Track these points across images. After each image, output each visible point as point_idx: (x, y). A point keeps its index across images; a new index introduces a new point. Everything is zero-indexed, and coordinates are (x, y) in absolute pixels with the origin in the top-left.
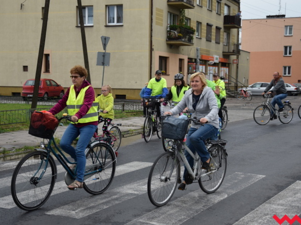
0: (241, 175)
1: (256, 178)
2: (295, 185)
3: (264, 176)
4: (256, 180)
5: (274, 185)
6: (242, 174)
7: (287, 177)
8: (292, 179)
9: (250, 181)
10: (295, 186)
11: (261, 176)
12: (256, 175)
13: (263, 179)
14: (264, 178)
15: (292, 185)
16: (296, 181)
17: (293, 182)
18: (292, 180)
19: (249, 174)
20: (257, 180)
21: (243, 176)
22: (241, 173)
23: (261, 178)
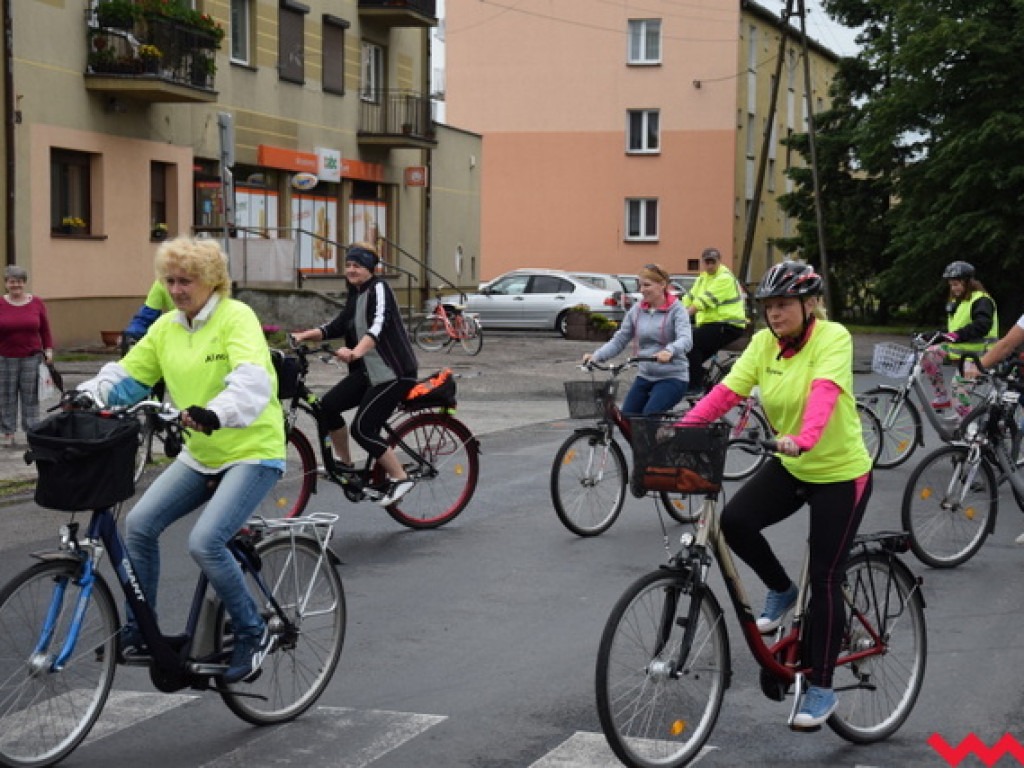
0: (338, 718)
1: (398, 731)
2: (564, 754)
3: (440, 718)
4: (399, 740)
5: (469, 762)
6: (346, 715)
7: (538, 716)
8: (556, 725)
9: (369, 750)
10: (559, 759)
11: (425, 718)
12: (405, 714)
13: (434, 733)
14: (438, 725)
15: (551, 753)
16: (572, 734)
17: (556, 741)
18: (558, 731)
19: (377, 711)
20: (404, 741)
21: (343, 723)
22: (343, 709)
23: (424, 730)
